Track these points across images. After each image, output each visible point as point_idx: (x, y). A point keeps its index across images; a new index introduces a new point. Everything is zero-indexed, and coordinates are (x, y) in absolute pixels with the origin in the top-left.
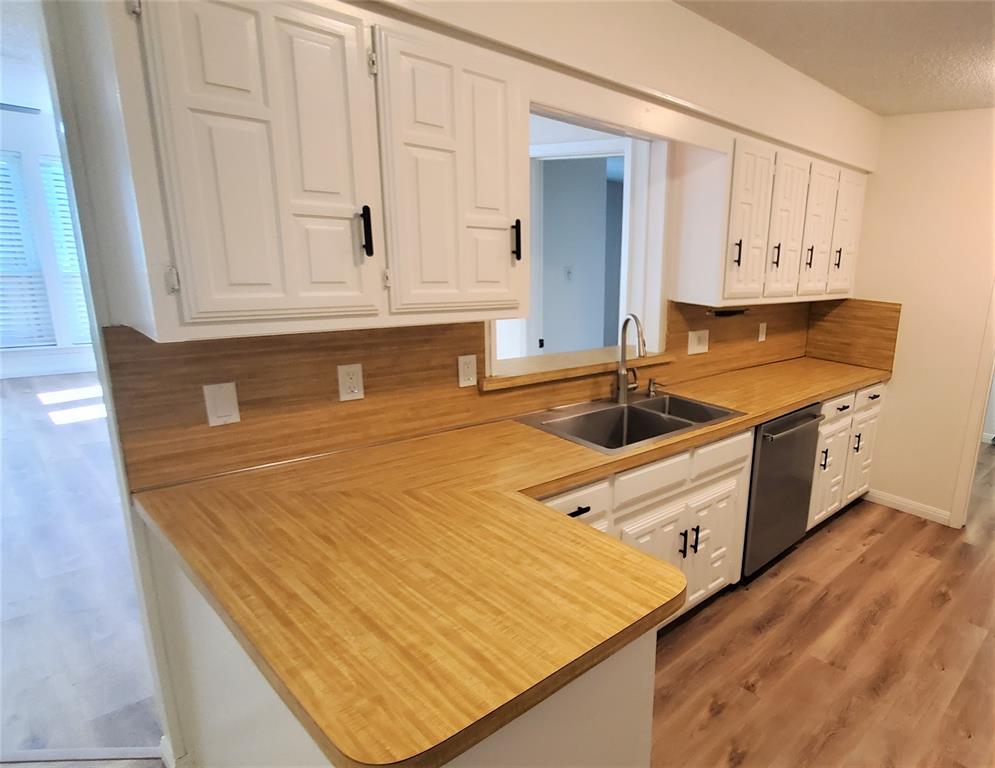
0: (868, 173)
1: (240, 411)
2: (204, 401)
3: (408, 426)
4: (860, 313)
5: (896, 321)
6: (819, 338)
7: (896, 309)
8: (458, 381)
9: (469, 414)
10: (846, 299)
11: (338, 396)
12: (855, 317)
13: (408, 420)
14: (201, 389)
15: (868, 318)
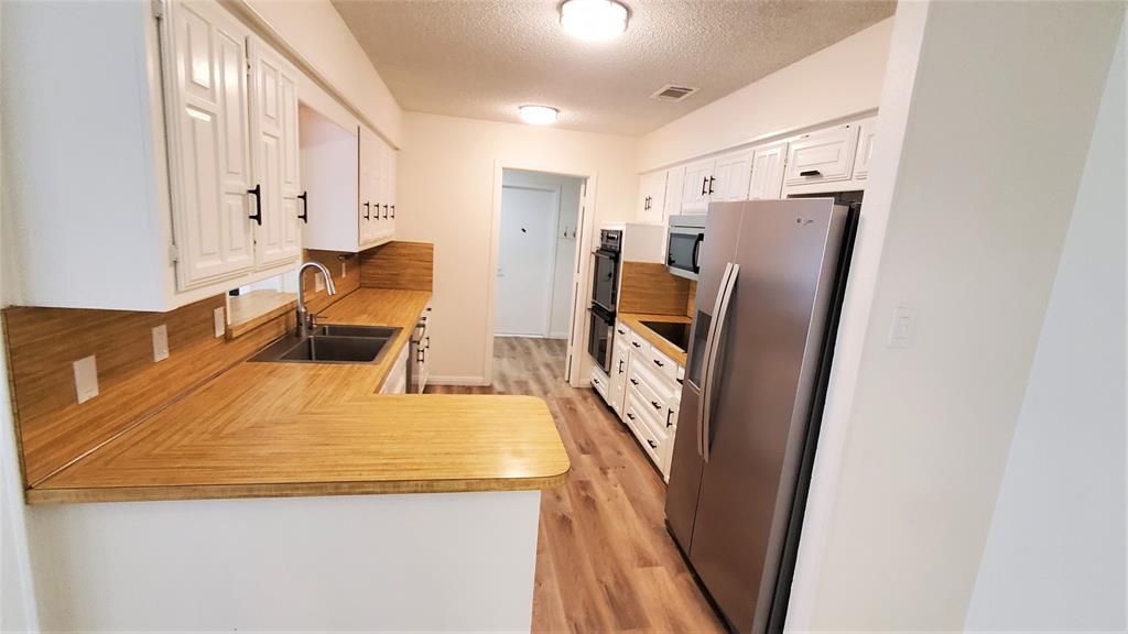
0: (397, 149)
1: (99, 383)
2: (74, 379)
3: (191, 379)
4: (404, 251)
5: (432, 255)
6: (371, 272)
7: (430, 247)
8: (215, 332)
9: (220, 362)
10: (391, 242)
11: (153, 358)
12: (400, 255)
13: (190, 374)
14: (71, 365)
15: (409, 255)
